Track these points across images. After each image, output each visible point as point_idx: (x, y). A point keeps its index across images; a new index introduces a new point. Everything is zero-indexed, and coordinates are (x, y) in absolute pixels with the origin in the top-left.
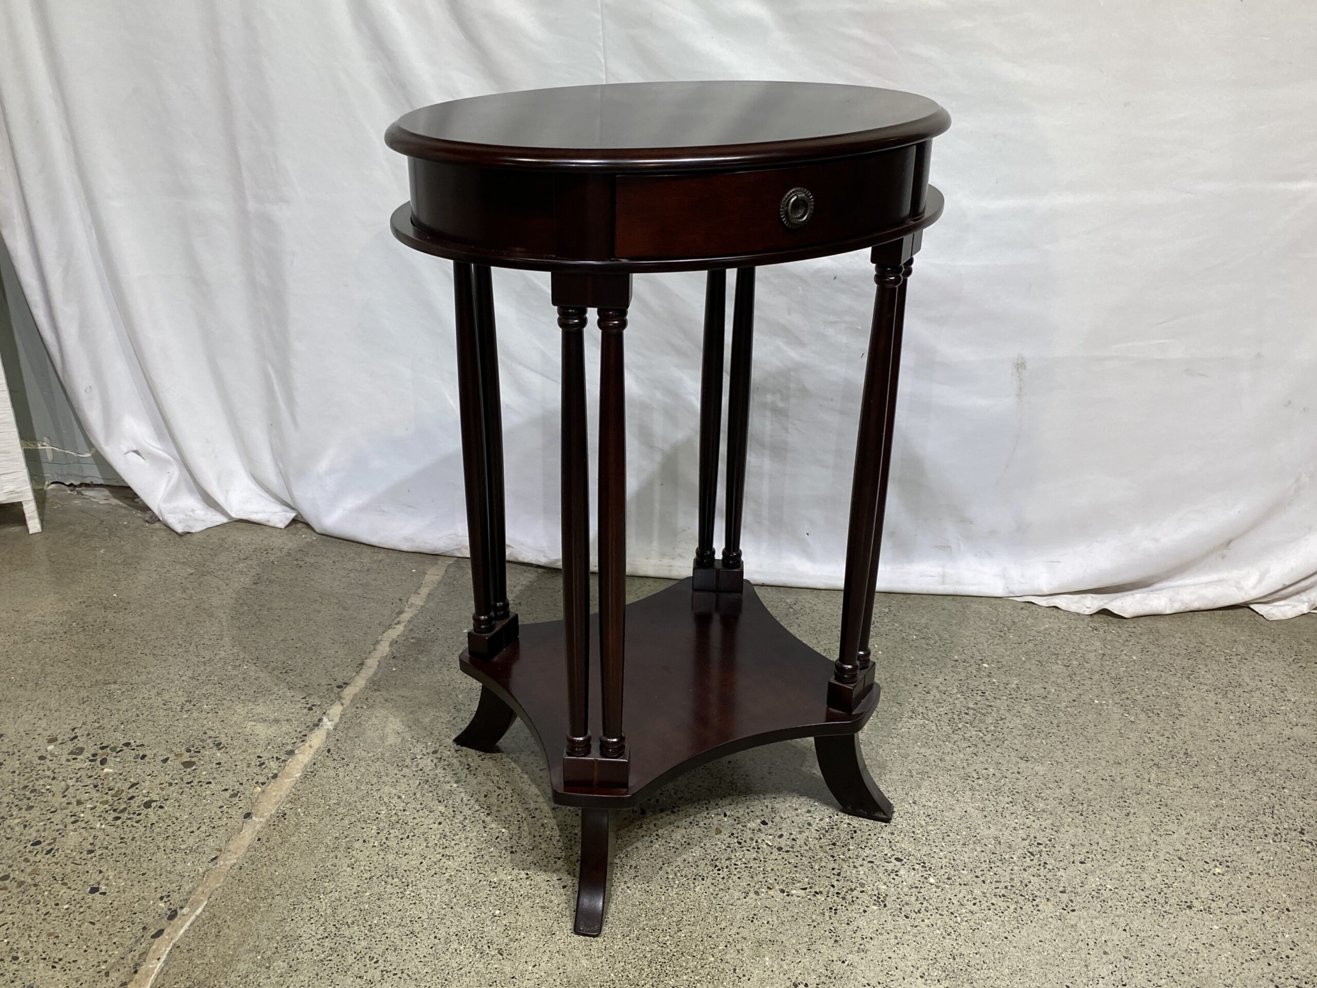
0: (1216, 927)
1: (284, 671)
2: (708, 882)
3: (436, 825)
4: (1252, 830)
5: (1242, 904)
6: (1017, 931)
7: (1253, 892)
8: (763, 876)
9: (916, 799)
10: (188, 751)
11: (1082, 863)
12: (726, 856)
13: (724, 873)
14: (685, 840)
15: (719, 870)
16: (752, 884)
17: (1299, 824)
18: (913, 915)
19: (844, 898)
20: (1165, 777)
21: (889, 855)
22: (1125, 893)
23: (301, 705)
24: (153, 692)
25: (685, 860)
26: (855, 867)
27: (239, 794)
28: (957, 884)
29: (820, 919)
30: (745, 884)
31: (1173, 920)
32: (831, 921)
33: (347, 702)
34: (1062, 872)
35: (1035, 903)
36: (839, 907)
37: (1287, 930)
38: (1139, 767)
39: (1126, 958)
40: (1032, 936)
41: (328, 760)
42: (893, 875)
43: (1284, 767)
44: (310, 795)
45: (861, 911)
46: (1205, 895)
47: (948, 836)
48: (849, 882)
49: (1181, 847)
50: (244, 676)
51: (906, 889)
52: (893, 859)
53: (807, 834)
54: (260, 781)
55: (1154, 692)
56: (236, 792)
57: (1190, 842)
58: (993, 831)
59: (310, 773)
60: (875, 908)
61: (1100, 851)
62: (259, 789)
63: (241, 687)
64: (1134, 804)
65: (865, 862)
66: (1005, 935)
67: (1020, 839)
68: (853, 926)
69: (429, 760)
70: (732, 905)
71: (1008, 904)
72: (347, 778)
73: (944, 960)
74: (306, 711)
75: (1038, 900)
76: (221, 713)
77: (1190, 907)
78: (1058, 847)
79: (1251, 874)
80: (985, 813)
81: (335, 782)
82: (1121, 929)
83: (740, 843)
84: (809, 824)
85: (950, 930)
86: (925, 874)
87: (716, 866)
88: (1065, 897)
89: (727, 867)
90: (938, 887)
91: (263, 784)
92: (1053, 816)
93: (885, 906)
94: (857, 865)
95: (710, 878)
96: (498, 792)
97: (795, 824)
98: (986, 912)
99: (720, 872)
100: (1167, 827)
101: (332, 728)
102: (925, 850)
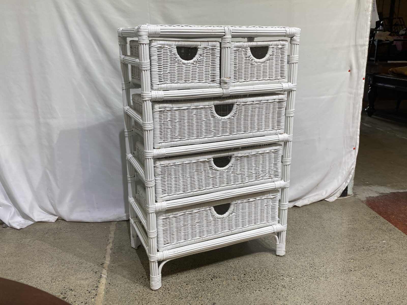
0: (359, 274)
1: (80, 264)
2: (239, 293)
3: (155, 297)
4: (353, 250)
5: (361, 267)
6: (319, 286)
7: (362, 264)
8: (252, 288)
9: (278, 260)
10: (62, 294)
11: (323, 266)
12: (240, 285)
13: (242, 290)
14: (227, 284)
15: (240, 289)
16: (251, 291)
17: (362, 247)
18: (293, 288)
19: (275, 289)
20: (329, 242)
21: (279, 275)
22: (336, 271)
23: (92, 272)
24: (38, 279)
25: (230, 289)
26: (273, 280)
27: (87, 303)
28: (299, 278)
29: (272, 295)
30: (249, 291)
31: (350, 275)
32: (275, 295)
33: (107, 268)
34: (320, 270)
35: (319, 278)
36: (275, 291)
37: (373, 271)
38: (322, 241)
39: (345, 286)
40: (323, 286)
41: (111, 286)
42: (283, 280)
43: (352, 234)
44: (111, 298)
45: (281, 290)
46: (353, 267)
47: (290, 267)
48: (274, 284)
49: (342, 258)
50: (68, 268)
51: (288, 283)
52: (281, 276)
53: (257, 275)
54: (92, 297)
55: (315, 223)
56: (86, 302)
57: (343, 256)
58: (299, 264)
59: (107, 292)
60: (284, 289)
61: (325, 263)
62: (93, 300)
63: (68, 271)
64: (326, 250)
65: (275, 278)
66: (317, 287)
67: (307, 264)
68: (281, 295)
69: (142, 280)
70: (249, 297)
71: (313, 280)
72: (120, 290)
73: (307, 297)
74: (95, 274)
75: (319, 277)
76: (66, 280)
77: (351, 271)
78: (316, 264)
79: (359, 260)
80: (295, 260)
81: (117, 292)
82: (340, 280)
83: (242, 281)
84: (256, 272)
85: (304, 290)
86: (291, 278)
87: (239, 289)
88: (324, 275)
89: (242, 288)
90: (295, 280)
91: (94, 298)
92: (311, 257)
93: (286, 288)
94: (273, 279)
95: (239, 292)
96: (168, 284)
97: (252, 273)
98: (309, 283)
99: (241, 290)
100: (336, 254)
101: (106, 277)
102: (287, 272)
